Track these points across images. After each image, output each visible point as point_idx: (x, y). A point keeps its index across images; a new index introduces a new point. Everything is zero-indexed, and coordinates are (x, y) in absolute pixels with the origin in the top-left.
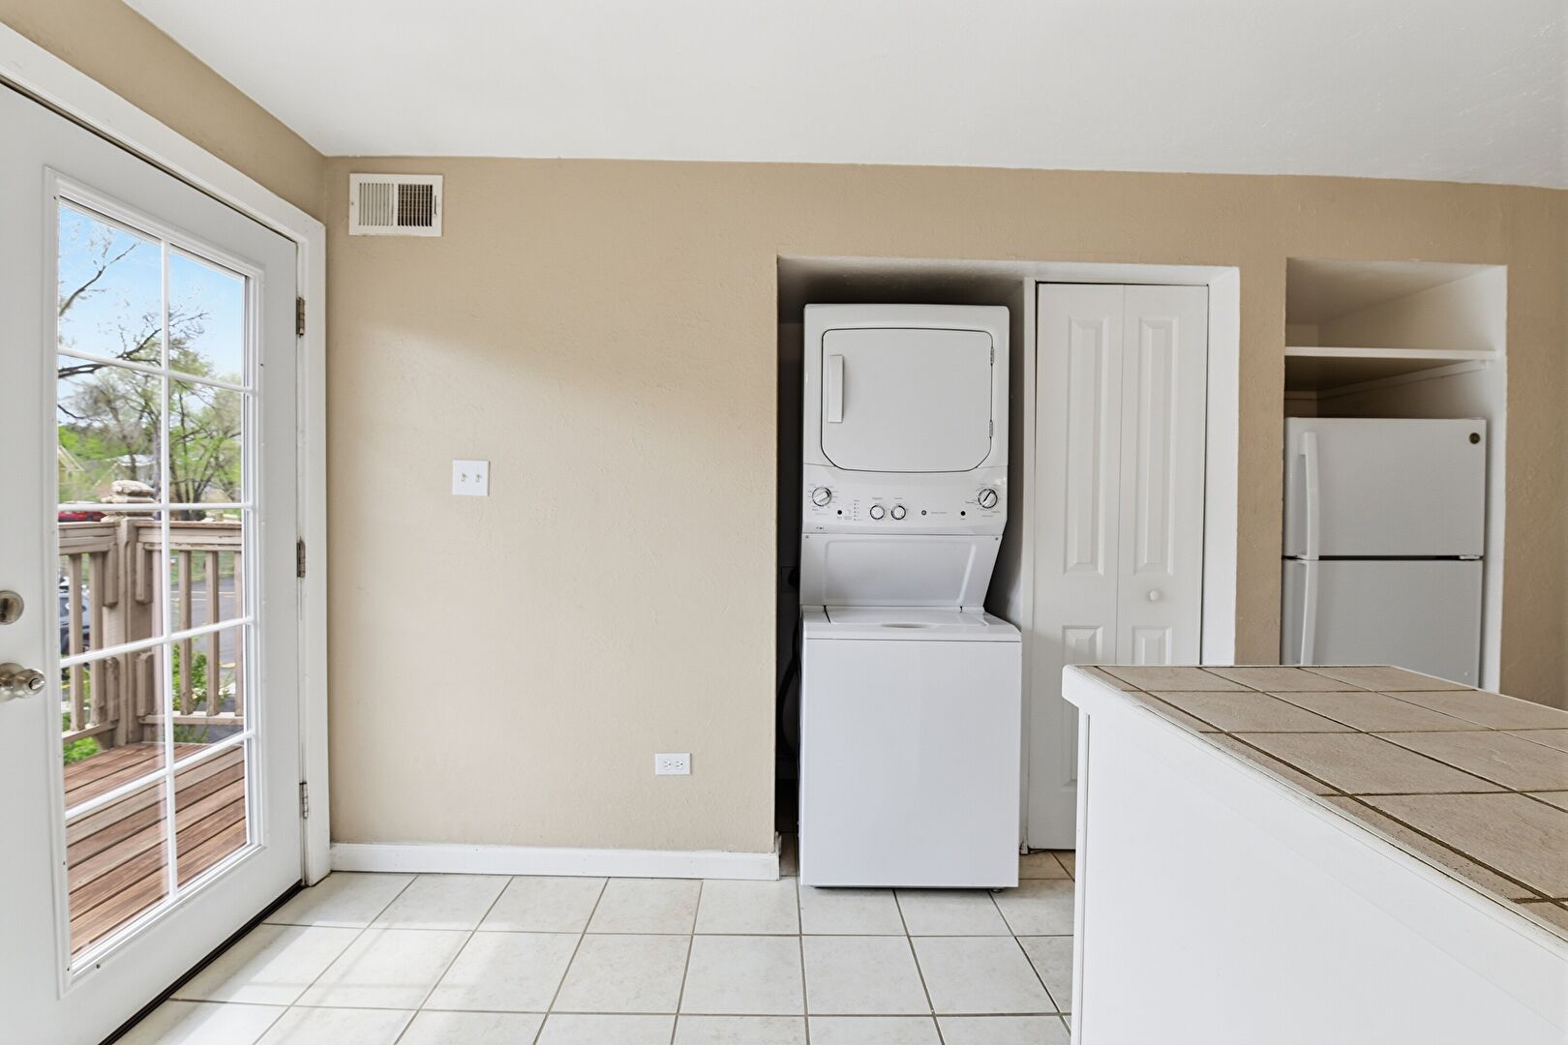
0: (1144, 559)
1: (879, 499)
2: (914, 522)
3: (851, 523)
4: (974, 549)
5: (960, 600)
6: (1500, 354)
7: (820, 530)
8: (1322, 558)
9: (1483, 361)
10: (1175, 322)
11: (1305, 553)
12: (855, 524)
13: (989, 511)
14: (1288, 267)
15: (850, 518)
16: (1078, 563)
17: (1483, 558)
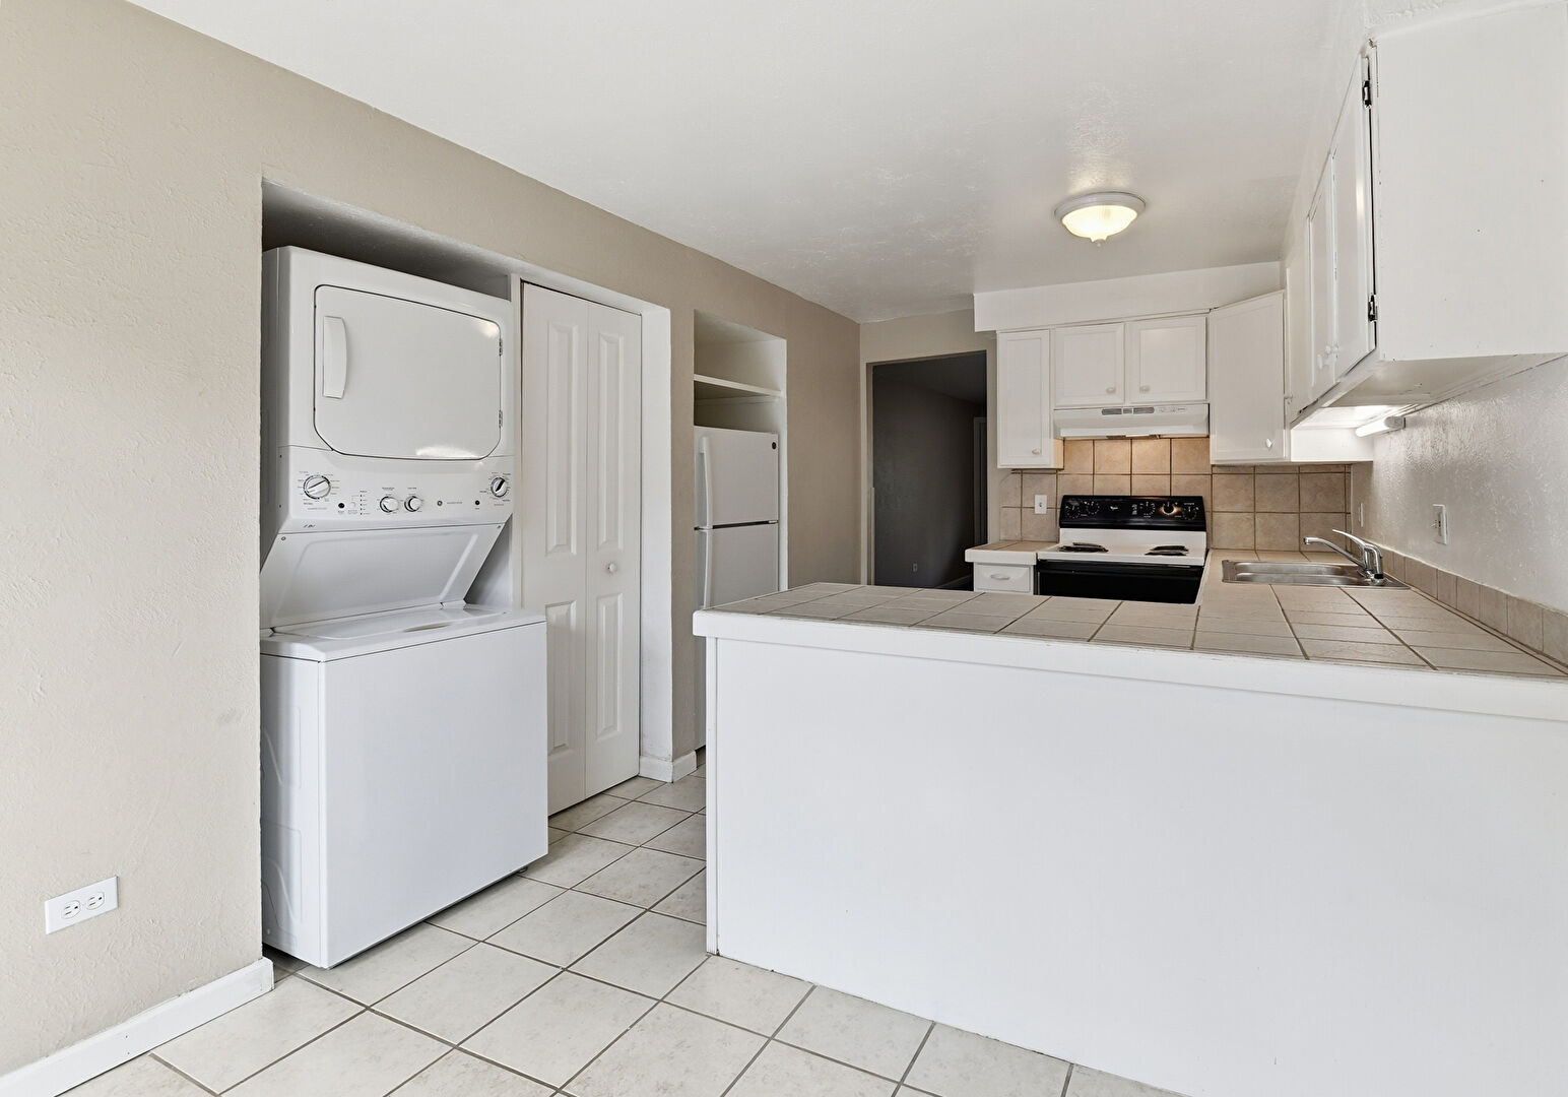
0: (604, 538)
1: (391, 489)
2: (428, 514)
3: (356, 518)
4: (474, 538)
5: (441, 597)
6: (783, 394)
7: (307, 529)
8: (715, 527)
9: (774, 397)
10: (621, 340)
11: (705, 525)
12: (363, 518)
13: (500, 500)
14: (695, 317)
15: (355, 512)
16: (557, 546)
17: (778, 522)
